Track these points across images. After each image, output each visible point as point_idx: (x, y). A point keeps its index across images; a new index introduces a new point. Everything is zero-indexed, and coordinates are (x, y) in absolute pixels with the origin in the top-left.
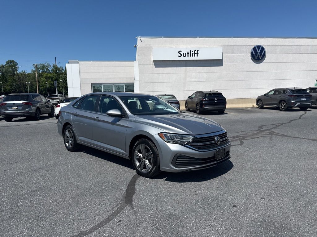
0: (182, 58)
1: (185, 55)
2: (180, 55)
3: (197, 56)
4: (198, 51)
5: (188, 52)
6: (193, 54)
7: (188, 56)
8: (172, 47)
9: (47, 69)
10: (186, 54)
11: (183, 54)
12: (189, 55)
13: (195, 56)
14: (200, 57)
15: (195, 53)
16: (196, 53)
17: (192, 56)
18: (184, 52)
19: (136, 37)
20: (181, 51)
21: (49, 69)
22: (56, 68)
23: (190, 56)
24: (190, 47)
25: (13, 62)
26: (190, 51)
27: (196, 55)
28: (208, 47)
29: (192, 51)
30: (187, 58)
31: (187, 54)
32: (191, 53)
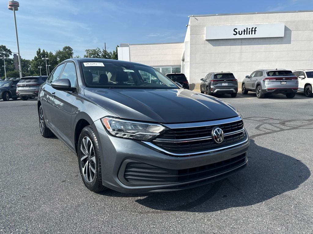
0: (238, 36)
1: (240, 33)
8: (227, 25)
11: (239, 32)
19: (189, 17)
20: (237, 29)
21: (99, 54)
22: (105, 53)
25: (69, 48)
28: (267, 23)
30: (243, 36)
32: (248, 30)
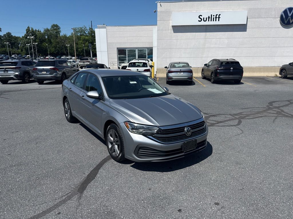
0: (203, 23)
1: (205, 20)
2: (200, 20)
3: (219, 20)
4: (220, 15)
5: (209, 16)
6: (215, 19)
7: (209, 21)
8: (193, 11)
9: (84, 32)
10: (206, 18)
11: (204, 18)
12: (210, 19)
13: (216, 21)
14: (222, 22)
15: (216, 18)
16: (218, 17)
17: (213, 21)
18: (205, 16)
19: (156, 2)
20: (201, 16)
21: (86, 32)
22: (91, 32)
23: (211, 21)
24: (211, 11)
25: (57, 26)
26: (211, 15)
27: (217, 19)
28: (231, 10)
29: (214, 16)
30: (207, 23)
31: (208, 19)
32: (213, 17)
